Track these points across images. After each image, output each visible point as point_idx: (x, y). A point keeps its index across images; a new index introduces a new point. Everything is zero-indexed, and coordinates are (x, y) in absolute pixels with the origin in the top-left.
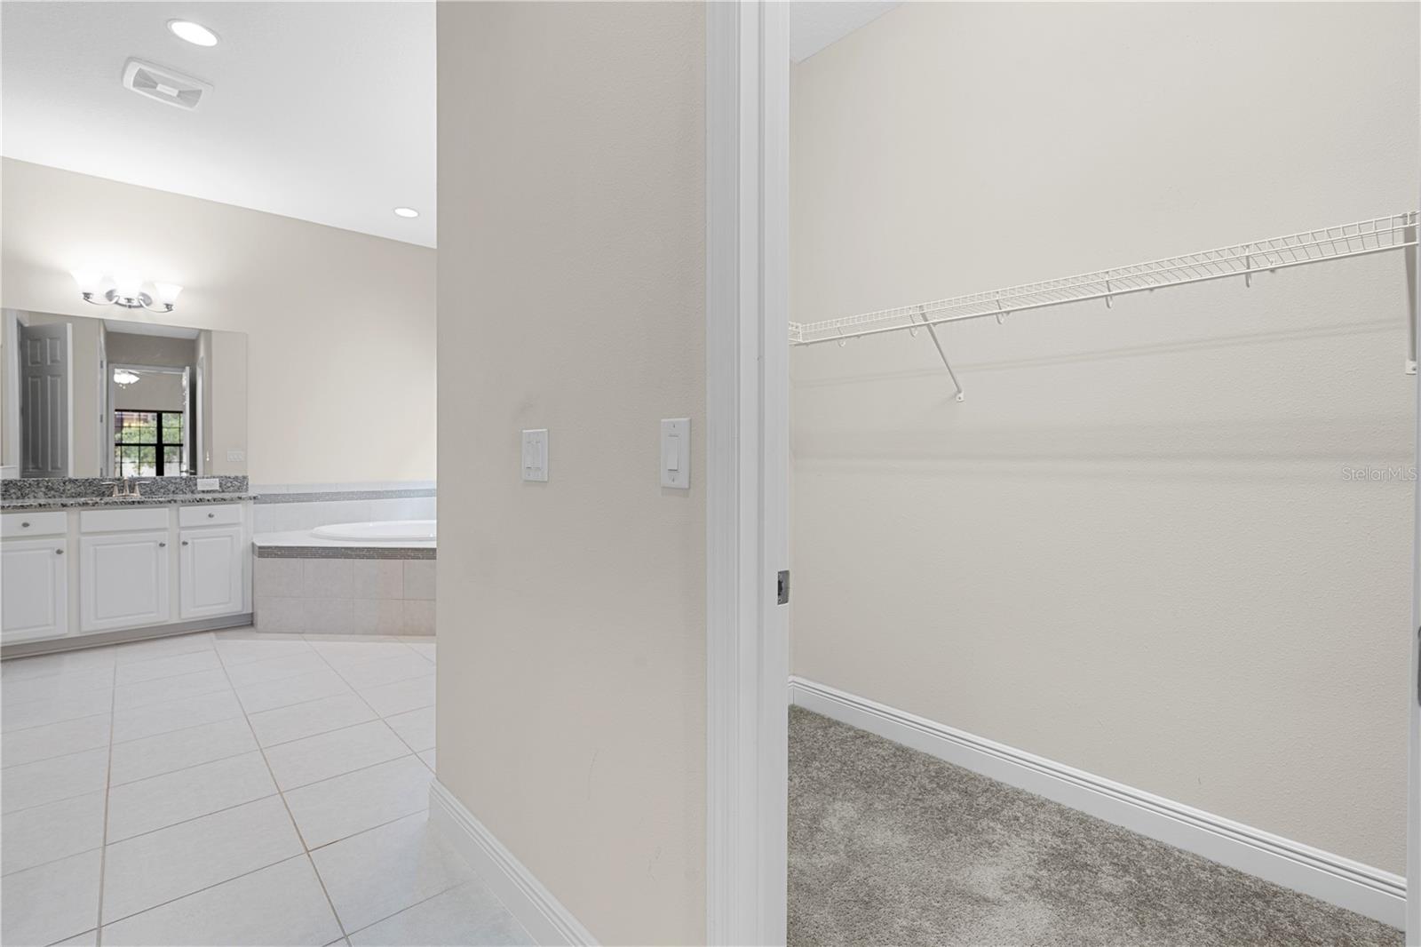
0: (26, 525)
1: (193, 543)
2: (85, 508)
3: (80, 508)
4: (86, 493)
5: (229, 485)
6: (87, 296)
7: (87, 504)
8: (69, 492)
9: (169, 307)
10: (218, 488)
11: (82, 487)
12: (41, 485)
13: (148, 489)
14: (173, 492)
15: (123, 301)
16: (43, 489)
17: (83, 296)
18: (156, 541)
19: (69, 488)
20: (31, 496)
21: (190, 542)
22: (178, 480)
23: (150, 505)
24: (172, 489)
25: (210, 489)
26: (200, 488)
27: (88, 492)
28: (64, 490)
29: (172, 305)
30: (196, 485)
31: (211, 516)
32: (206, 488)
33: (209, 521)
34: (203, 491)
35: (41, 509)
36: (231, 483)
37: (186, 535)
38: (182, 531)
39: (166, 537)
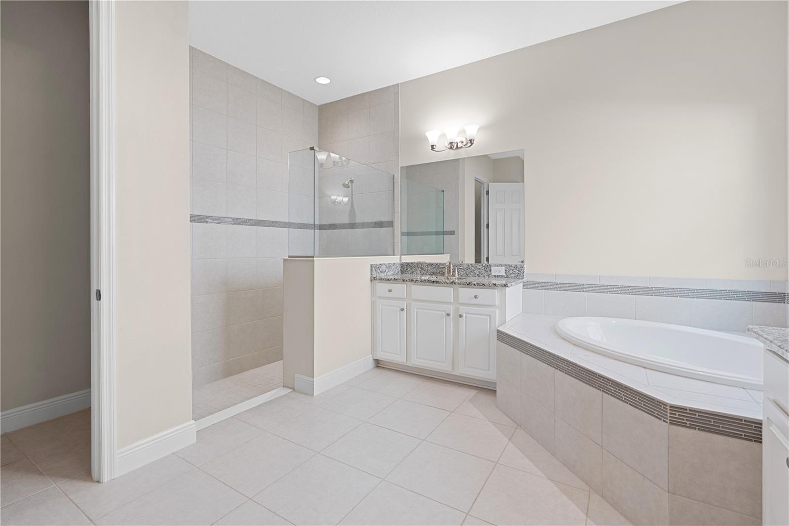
0: (390, 291)
1: (466, 317)
3: (412, 283)
5: (511, 272)
6: (433, 147)
7: (413, 280)
8: (430, 272)
9: (471, 142)
10: (504, 274)
13: (465, 272)
14: (478, 275)
16: (420, 269)
18: (445, 311)
21: (464, 315)
22: (480, 267)
23: (442, 285)
24: (477, 273)
25: (499, 274)
26: (493, 274)
29: (474, 140)
30: (491, 271)
31: (476, 297)
32: (497, 274)
33: (474, 301)
34: (495, 276)
35: (395, 282)
36: (513, 270)
37: (463, 310)
38: (460, 307)
39: (451, 309)
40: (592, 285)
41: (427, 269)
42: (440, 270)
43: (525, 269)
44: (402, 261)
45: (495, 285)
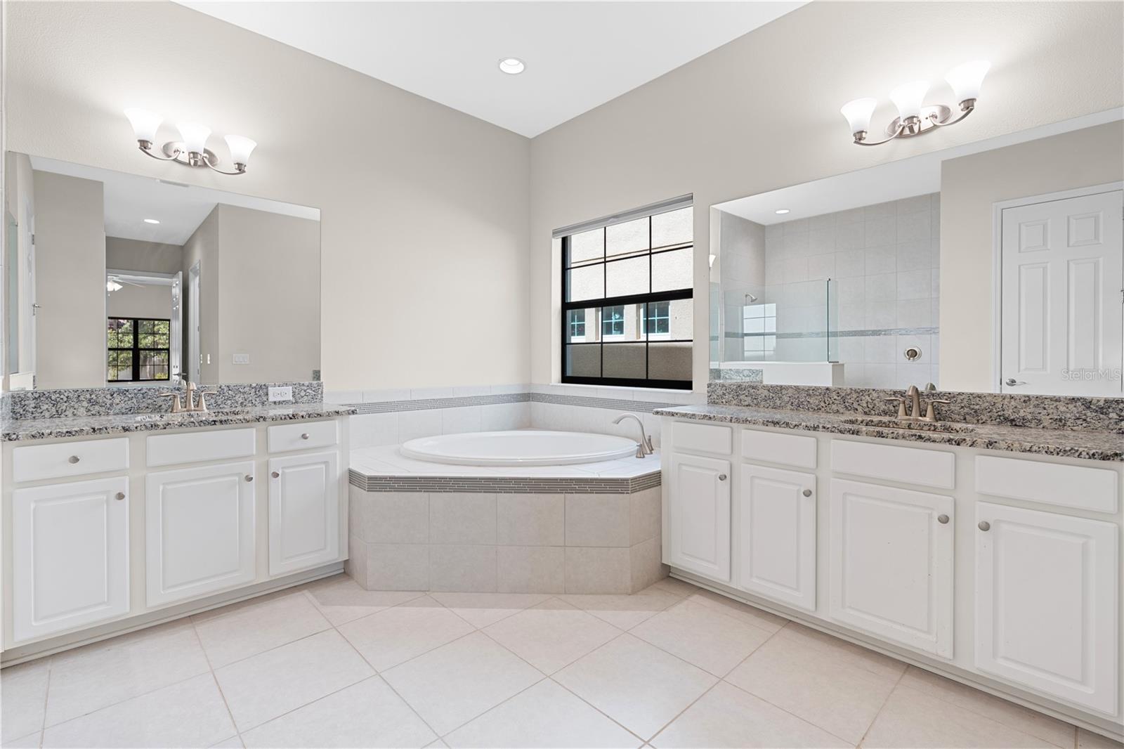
0: (75, 460)
2: (153, 431)
3: (148, 432)
4: (138, 409)
5: (302, 394)
6: (144, 145)
7: (157, 426)
8: (119, 407)
9: (240, 168)
10: (291, 398)
11: (134, 400)
12: (82, 398)
13: (213, 401)
14: (242, 403)
15: (184, 157)
16: (85, 404)
17: (138, 144)
18: (239, 474)
19: (117, 401)
20: (69, 413)
21: (281, 472)
22: (247, 389)
24: (241, 400)
25: (282, 399)
26: (271, 399)
27: (142, 405)
28: (111, 405)
29: (245, 166)
30: (267, 394)
31: (304, 437)
32: (277, 399)
33: (303, 444)
34: (275, 403)
35: (95, 436)
36: (305, 391)
37: (276, 464)
38: (271, 459)
39: (252, 468)
40: (403, 402)
41: (109, 402)
42: (149, 401)
43: (324, 387)
44: (12, 388)
45: (338, 413)
